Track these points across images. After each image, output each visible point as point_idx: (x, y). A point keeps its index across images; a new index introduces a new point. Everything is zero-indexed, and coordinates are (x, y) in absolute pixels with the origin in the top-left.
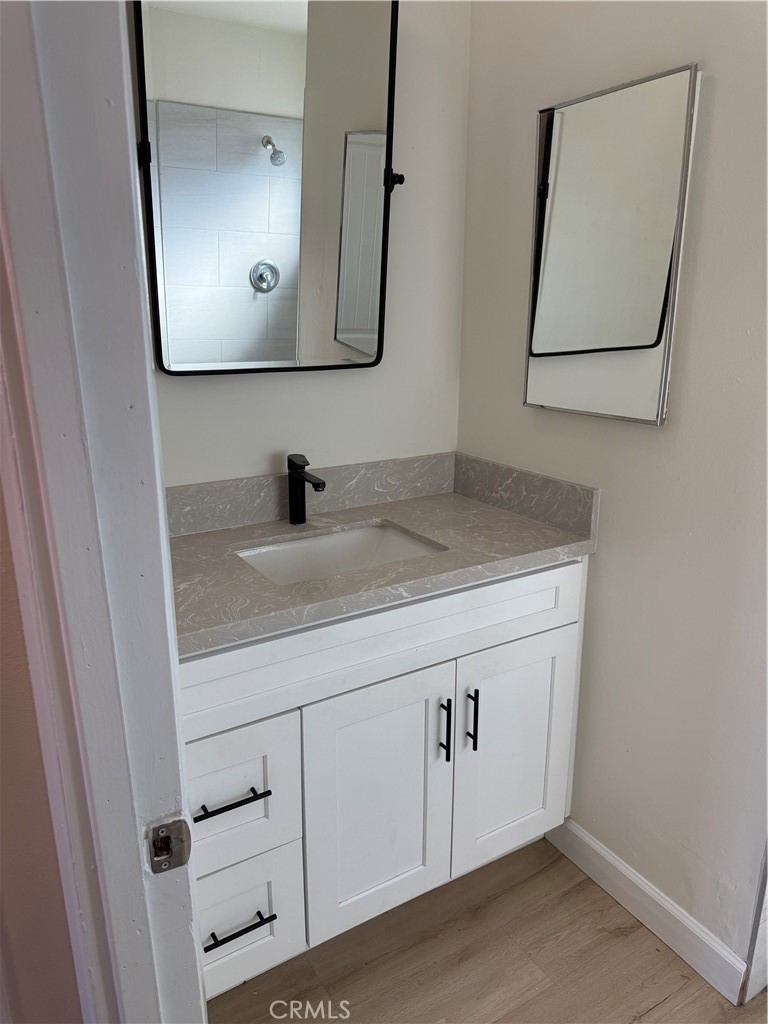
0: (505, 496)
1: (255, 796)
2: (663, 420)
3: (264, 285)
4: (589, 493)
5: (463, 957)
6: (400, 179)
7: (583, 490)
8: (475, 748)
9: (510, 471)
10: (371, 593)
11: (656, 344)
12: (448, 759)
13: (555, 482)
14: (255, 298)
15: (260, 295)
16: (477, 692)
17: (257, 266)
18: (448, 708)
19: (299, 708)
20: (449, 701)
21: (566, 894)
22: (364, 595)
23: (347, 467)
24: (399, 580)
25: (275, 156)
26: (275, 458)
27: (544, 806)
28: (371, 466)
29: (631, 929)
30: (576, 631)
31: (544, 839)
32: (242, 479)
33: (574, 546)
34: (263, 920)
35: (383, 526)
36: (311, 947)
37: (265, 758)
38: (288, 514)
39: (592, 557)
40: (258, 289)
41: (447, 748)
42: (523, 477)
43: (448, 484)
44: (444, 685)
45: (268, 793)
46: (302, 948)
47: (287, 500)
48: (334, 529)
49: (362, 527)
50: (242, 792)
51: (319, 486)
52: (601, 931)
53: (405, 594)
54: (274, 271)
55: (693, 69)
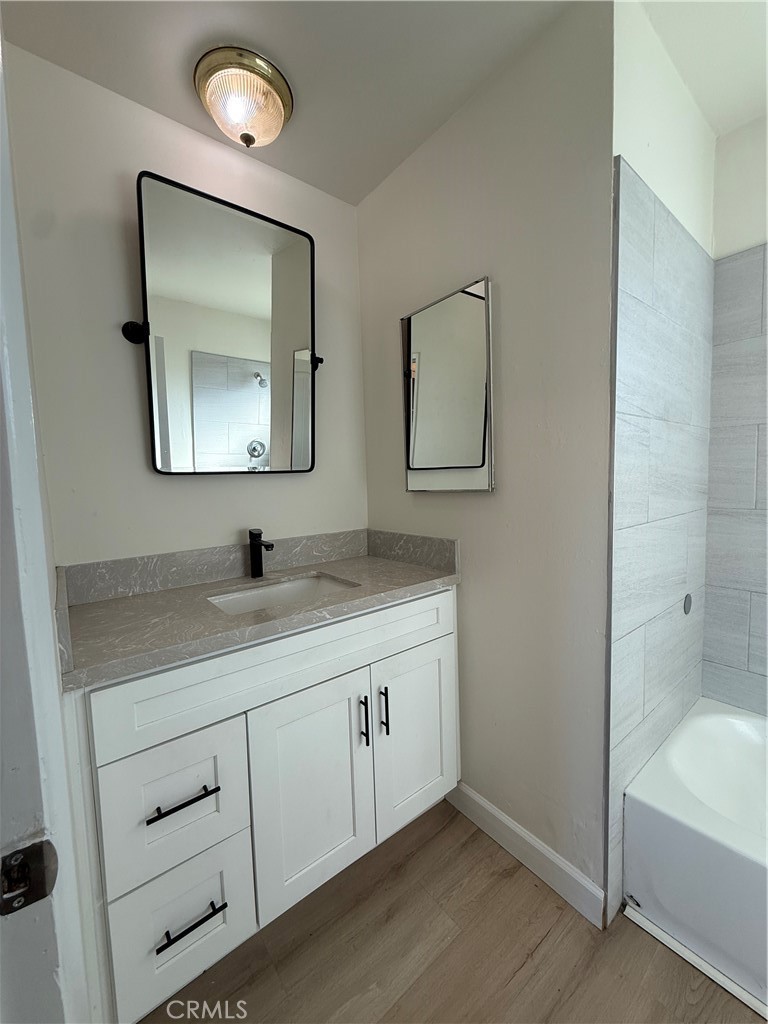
0: (400, 553)
1: (207, 792)
2: (493, 489)
3: (256, 454)
4: (453, 543)
5: (389, 916)
6: (321, 361)
7: (448, 541)
8: (388, 733)
9: (402, 536)
10: (301, 616)
11: (483, 465)
12: (368, 744)
13: (430, 539)
14: (251, 460)
15: (253, 459)
16: (386, 689)
17: (251, 443)
18: (365, 704)
19: (245, 712)
20: (366, 698)
21: (464, 845)
22: (296, 618)
23: (293, 539)
24: (324, 605)
25: (261, 382)
26: (241, 533)
27: (442, 775)
28: (309, 538)
29: (515, 870)
30: (453, 639)
31: (444, 800)
32: (216, 548)
33: (446, 579)
34: (216, 910)
35: (317, 577)
36: (261, 927)
37: (215, 757)
38: (250, 572)
39: (458, 585)
40: (253, 456)
41: (367, 735)
42: (410, 539)
43: (363, 550)
44: (362, 685)
45: (217, 789)
46: (254, 930)
47: (250, 562)
48: (283, 580)
49: (302, 578)
50: (196, 790)
51: (269, 547)
52: (493, 874)
53: (328, 616)
54: (262, 445)
55: (486, 280)
